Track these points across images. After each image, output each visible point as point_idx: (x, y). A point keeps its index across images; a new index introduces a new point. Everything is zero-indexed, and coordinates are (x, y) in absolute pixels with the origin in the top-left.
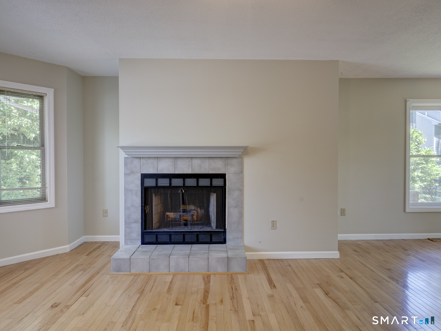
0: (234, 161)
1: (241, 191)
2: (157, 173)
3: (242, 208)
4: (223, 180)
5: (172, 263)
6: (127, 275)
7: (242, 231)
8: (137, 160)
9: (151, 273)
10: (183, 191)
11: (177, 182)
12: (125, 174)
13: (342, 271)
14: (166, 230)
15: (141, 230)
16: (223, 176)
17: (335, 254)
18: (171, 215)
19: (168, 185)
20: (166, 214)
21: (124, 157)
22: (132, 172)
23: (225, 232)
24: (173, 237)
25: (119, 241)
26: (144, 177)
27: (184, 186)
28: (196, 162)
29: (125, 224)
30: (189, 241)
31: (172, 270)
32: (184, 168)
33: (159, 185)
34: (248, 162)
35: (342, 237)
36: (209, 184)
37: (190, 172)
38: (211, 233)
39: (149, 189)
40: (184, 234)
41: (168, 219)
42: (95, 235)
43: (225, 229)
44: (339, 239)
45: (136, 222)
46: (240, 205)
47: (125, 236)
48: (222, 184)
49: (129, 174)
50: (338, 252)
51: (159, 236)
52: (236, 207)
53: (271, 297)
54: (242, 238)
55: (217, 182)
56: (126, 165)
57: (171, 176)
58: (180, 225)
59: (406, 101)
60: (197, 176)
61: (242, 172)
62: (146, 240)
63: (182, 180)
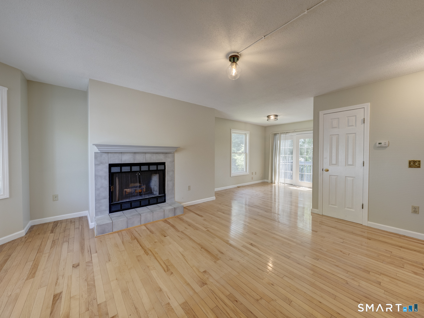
0: (170, 155)
1: (174, 171)
2: (121, 163)
3: (174, 181)
4: (163, 166)
5: (143, 219)
6: (111, 234)
7: (174, 194)
8: (106, 154)
9: (129, 228)
10: (140, 174)
11: (135, 169)
12: (95, 165)
13: (221, 204)
14: (127, 200)
15: (109, 203)
16: (164, 164)
17: (213, 198)
18: (128, 190)
19: (130, 170)
20: (124, 191)
21: (95, 152)
22: (102, 163)
23: (165, 196)
24: (133, 204)
25: (86, 215)
26: (111, 166)
27: (140, 171)
28: (148, 156)
29: (95, 201)
30: (144, 205)
31: (143, 223)
32: (140, 159)
33: (122, 171)
34: (177, 156)
35: (217, 189)
36: (156, 169)
37: (144, 161)
38: (157, 198)
39: (114, 174)
40: (140, 201)
41: (127, 193)
42: (43, 218)
43: (165, 194)
44: (215, 191)
45: (105, 198)
46: (173, 180)
47: (96, 209)
48: (163, 168)
49: (98, 165)
50: (215, 197)
51: (122, 205)
52: (171, 181)
53: (205, 220)
54: (174, 197)
55: (161, 167)
56: (96, 158)
57: (131, 165)
58: (137, 195)
59: (231, 130)
60: (149, 164)
61: (174, 161)
62: (113, 210)
63: (139, 167)
